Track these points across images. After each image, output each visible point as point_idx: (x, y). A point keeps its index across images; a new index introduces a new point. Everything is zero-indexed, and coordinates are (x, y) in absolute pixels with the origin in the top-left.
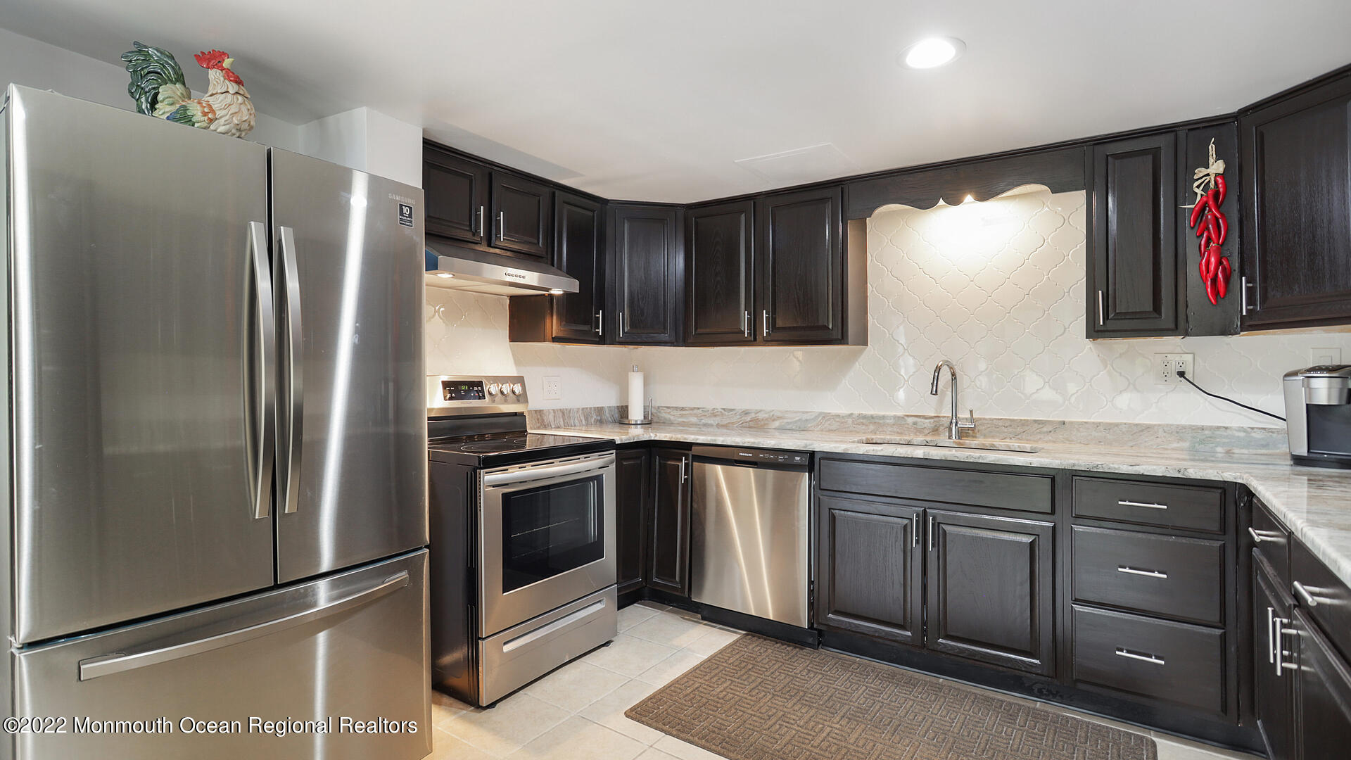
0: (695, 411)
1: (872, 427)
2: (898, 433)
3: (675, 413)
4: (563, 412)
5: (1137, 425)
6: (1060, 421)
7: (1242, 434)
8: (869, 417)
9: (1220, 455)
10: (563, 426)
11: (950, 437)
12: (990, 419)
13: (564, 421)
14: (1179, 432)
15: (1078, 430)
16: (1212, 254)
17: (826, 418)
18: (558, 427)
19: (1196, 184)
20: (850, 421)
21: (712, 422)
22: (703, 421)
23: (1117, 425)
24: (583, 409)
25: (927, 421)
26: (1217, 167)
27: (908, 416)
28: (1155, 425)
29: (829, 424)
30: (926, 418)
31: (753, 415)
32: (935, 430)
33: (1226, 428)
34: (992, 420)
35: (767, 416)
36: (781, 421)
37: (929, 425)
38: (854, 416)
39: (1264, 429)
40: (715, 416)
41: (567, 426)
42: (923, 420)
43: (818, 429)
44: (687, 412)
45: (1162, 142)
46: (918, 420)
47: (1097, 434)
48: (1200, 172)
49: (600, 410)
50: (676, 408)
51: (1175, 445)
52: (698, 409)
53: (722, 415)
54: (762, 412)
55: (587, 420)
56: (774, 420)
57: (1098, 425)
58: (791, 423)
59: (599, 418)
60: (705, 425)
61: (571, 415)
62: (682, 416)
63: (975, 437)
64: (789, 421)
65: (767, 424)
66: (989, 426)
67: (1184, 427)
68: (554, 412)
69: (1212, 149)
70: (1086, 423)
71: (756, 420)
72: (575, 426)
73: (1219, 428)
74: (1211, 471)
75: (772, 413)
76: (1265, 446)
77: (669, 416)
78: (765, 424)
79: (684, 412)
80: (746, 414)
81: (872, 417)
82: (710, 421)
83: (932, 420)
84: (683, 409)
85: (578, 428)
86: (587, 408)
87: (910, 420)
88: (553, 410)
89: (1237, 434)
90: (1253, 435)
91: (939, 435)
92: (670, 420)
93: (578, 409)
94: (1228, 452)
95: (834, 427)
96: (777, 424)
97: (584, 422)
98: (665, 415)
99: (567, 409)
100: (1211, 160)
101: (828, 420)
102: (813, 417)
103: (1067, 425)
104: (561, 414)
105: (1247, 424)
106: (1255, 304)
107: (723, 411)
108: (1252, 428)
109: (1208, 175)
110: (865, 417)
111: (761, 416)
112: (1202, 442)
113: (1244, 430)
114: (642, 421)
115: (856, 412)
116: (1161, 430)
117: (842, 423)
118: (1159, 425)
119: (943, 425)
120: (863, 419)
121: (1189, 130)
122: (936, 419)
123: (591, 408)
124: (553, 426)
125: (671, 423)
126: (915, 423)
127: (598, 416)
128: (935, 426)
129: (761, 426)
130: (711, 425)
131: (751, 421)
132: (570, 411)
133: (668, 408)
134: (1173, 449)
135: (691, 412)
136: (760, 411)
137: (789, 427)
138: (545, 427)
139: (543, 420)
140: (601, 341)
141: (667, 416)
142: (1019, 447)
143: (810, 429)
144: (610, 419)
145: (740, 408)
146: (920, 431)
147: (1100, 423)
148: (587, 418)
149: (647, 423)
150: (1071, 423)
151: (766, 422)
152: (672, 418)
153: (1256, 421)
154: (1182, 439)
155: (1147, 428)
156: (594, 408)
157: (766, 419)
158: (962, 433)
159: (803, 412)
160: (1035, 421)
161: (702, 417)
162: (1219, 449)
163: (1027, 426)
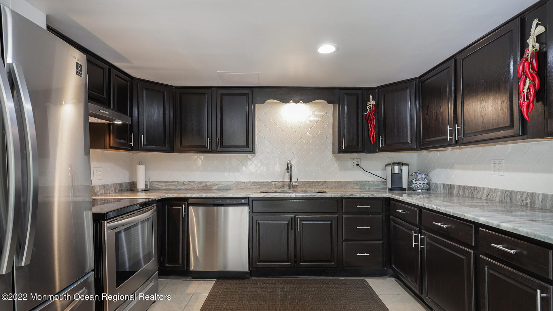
0: (173, 183)
1: (258, 186)
2: (269, 188)
3: (162, 184)
4: (104, 186)
5: (346, 181)
6: (324, 181)
7: (372, 183)
8: (257, 183)
9: (367, 190)
10: (104, 194)
11: (290, 189)
12: (302, 181)
13: (104, 191)
14: (357, 183)
15: (330, 184)
16: (373, 129)
17: (239, 184)
18: (102, 195)
19: (368, 107)
20: (249, 184)
21: (183, 188)
22: (178, 188)
23: (341, 182)
24: (113, 184)
25: (280, 183)
26: (373, 103)
27: (272, 181)
28: (351, 181)
29: (240, 186)
30: (279, 182)
31: (204, 184)
32: (283, 187)
33: (369, 181)
34: (303, 182)
35: (211, 184)
36: (218, 186)
37: (281, 185)
38: (251, 182)
39: (377, 181)
40: (185, 185)
41: (106, 194)
42: (278, 183)
43: (235, 188)
44: (169, 184)
45: (359, 92)
46: (276, 183)
47: (335, 185)
48: (369, 103)
49: (121, 185)
50: (162, 182)
51: (356, 187)
52: (175, 182)
53: (188, 184)
54: (209, 182)
55: (115, 190)
56: (215, 186)
57: (335, 182)
58: (223, 186)
59: (121, 189)
60: (179, 189)
61: (108, 188)
62: (166, 186)
63: (297, 188)
64: (222, 185)
65: (211, 187)
66: (302, 184)
67: (358, 181)
68: (100, 187)
69: (371, 97)
70: (332, 181)
71: (206, 186)
72: (110, 194)
73: (367, 181)
74: (380, 194)
75: (214, 183)
76: (378, 186)
77: (159, 186)
78: (210, 188)
79: (167, 184)
80: (201, 183)
81: (258, 182)
82: (182, 187)
83: (282, 183)
84: (166, 182)
85: (111, 194)
86: (115, 184)
87: (273, 183)
88: (99, 186)
89: (371, 183)
90: (375, 183)
91: (284, 188)
92: (159, 188)
93: (111, 184)
94: (369, 189)
95: (242, 187)
96: (216, 187)
97: (114, 192)
98: (156, 186)
99: (106, 185)
100: (371, 100)
101: (240, 184)
102: (233, 183)
103: (326, 182)
104: (103, 188)
105: (373, 180)
106: (383, 145)
107: (189, 182)
108: (375, 181)
109: (370, 104)
110: (256, 183)
111: (208, 184)
112: (363, 186)
113: (372, 181)
114: (144, 189)
115: (252, 181)
116: (352, 183)
117: (246, 185)
118: (352, 181)
119: (285, 184)
120: (255, 183)
121: (365, 90)
122: (283, 182)
123: (117, 184)
124: (99, 194)
125: (159, 190)
126: (275, 184)
127: (121, 188)
128: (283, 185)
129: (209, 188)
130: (183, 189)
131: (203, 186)
132: (107, 186)
133: (158, 182)
134: (356, 189)
135: (171, 184)
136: (208, 182)
137: (222, 188)
138: (95, 195)
139: (94, 192)
140: (131, 149)
141: (157, 186)
142: (314, 191)
143: (232, 188)
144: (125, 189)
145: (197, 181)
146: (277, 187)
147: (336, 181)
148: (115, 189)
149: (147, 190)
150: (327, 181)
151: (211, 186)
152: (160, 187)
153: (375, 179)
154: (358, 185)
155: (349, 182)
156: (118, 183)
157: (211, 185)
158: (294, 187)
159: (229, 182)
160: (317, 181)
161: (178, 186)
162: (367, 188)
163: (314, 183)
